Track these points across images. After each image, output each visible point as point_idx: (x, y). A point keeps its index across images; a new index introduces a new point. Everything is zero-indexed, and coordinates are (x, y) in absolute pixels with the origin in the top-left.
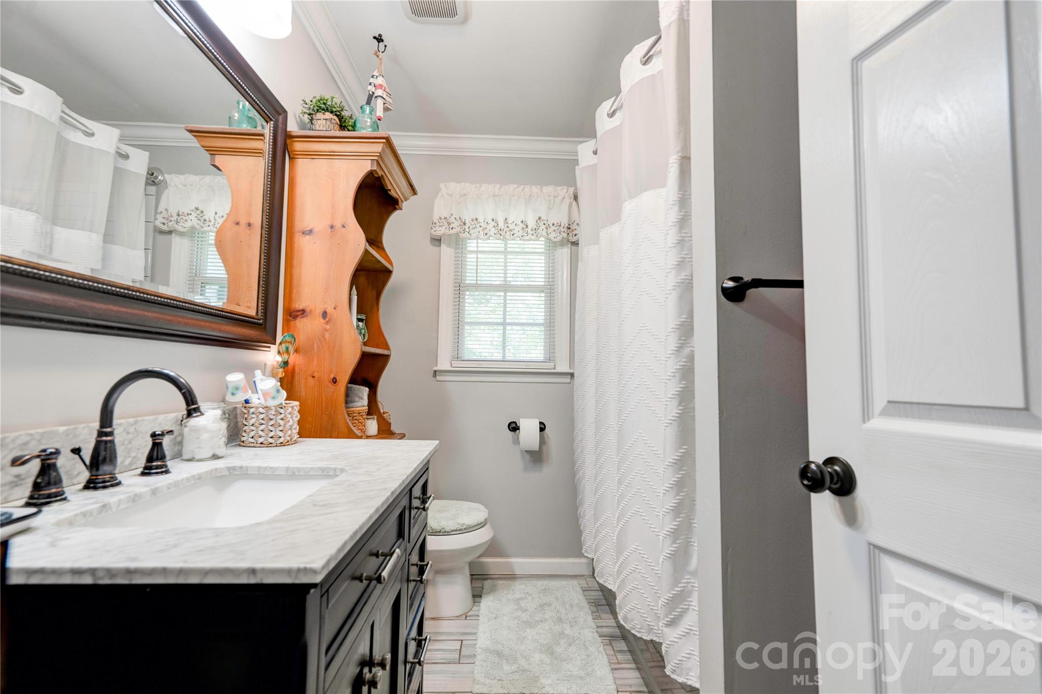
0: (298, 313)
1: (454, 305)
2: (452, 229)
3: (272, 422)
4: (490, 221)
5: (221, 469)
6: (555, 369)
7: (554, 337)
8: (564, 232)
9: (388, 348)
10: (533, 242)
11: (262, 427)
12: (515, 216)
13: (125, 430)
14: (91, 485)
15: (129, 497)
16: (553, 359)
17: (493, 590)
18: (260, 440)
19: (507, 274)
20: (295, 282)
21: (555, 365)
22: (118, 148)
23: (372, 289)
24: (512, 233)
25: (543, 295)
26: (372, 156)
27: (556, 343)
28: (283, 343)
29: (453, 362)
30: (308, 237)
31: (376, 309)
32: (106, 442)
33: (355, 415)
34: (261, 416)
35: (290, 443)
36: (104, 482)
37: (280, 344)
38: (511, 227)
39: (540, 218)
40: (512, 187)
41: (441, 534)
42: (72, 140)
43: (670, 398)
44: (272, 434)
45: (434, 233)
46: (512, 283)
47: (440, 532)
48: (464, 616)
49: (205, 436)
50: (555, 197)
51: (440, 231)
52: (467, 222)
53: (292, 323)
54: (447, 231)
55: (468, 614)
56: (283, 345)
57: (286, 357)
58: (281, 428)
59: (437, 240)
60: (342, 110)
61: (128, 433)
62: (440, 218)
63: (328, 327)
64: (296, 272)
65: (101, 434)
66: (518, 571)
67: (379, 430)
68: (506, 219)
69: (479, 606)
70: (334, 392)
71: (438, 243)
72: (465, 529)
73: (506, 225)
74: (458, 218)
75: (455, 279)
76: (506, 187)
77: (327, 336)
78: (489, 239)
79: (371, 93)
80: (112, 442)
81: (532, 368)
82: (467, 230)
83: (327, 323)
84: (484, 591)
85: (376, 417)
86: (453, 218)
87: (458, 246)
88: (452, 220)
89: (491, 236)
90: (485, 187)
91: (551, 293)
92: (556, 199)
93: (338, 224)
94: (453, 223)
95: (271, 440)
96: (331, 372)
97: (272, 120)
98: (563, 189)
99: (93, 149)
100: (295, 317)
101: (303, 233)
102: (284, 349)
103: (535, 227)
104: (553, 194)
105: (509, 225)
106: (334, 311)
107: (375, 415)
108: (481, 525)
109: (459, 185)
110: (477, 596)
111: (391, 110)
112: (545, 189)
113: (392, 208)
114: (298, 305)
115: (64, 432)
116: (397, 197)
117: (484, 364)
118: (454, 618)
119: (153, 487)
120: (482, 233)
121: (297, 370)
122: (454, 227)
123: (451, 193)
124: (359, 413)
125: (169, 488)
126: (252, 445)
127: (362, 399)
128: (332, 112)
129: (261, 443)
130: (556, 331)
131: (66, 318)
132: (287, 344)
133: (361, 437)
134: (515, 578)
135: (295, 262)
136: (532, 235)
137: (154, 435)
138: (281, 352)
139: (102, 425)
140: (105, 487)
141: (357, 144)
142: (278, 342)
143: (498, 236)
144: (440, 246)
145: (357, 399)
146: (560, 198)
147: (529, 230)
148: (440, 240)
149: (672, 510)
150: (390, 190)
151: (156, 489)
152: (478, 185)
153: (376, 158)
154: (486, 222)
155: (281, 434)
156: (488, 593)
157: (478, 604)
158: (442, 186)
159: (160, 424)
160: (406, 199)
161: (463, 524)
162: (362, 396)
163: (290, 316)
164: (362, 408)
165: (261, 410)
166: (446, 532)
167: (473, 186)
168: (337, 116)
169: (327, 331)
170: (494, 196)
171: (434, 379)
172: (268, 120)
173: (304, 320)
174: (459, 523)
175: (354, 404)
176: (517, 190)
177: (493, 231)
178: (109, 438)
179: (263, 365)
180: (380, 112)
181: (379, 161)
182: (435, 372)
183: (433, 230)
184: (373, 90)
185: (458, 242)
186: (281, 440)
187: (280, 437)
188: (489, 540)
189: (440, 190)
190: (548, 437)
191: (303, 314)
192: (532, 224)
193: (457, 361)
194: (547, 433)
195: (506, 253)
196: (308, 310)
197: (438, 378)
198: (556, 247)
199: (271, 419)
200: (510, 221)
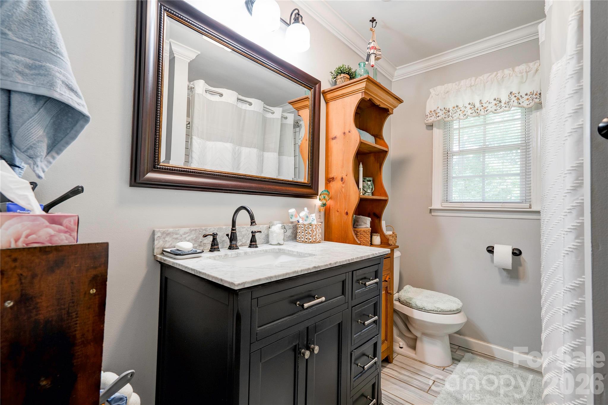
0: (331, 180)
1: (444, 166)
2: (438, 117)
3: (306, 232)
4: (467, 105)
5: (276, 249)
6: (531, 208)
7: (530, 183)
8: (536, 98)
9: (386, 195)
10: (506, 113)
11: (303, 234)
12: (489, 96)
13: (246, 230)
14: (230, 248)
15: (236, 253)
16: (529, 200)
17: (471, 360)
18: (302, 240)
19: (486, 140)
20: (329, 164)
21: (530, 205)
22: (282, 115)
23: (377, 162)
24: (486, 110)
25: (519, 151)
26: (362, 90)
27: (532, 188)
28: (322, 194)
29: (443, 203)
30: (334, 141)
31: (380, 173)
32: (233, 233)
33: (362, 232)
34: (302, 229)
35: (315, 242)
36: (233, 247)
37: (320, 195)
38: (485, 105)
39: (511, 93)
40: (486, 76)
41: (423, 310)
42: (268, 117)
43: (567, 231)
44: (306, 237)
45: (427, 122)
46: (490, 146)
47: (422, 309)
48: (442, 368)
49: (275, 235)
50: (527, 72)
51: (431, 120)
52: (450, 110)
53: (329, 184)
54: (435, 119)
55: (446, 368)
56: (322, 196)
57: (324, 202)
58: (310, 235)
59: (430, 126)
60: (350, 70)
61: (248, 231)
62: (431, 112)
63: (344, 186)
64: (330, 159)
65: (232, 230)
66: (497, 356)
67: (381, 242)
68: (481, 101)
69: (456, 366)
70: (347, 219)
71: (431, 128)
72: (439, 311)
73: (481, 105)
74: (443, 109)
75: (444, 149)
76: (481, 77)
77: (343, 190)
78: (467, 118)
79: (368, 53)
80: (235, 233)
81: (508, 207)
82: (451, 115)
83: (343, 183)
84: (463, 358)
85: (379, 234)
86: (439, 109)
87: (446, 127)
88: (439, 111)
89: (468, 116)
90: (463, 82)
91: (526, 149)
92: (529, 73)
93: (347, 131)
94: (439, 113)
95: (306, 240)
96: (345, 209)
97: (312, 88)
98: (535, 63)
99: (274, 118)
100: (330, 182)
101: (332, 139)
102: (323, 198)
103: (508, 100)
104: (525, 71)
105: (484, 105)
106: (346, 177)
107: (379, 233)
108: (458, 311)
109: (443, 86)
110: (456, 360)
111: (380, 58)
112: (517, 69)
113: (386, 115)
114: (331, 176)
115: (225, 228)
116: (388, 107)
117: (466, 205)
118: (435, 367)
119: (245, 251)
120: (462, 115)
121: (331, 208)
122: (439, 115)
123: (438, 93)
124: (364, 231)
125: (252, 253)
126: (299, 241)
127: (366, 224)
128: (344, 73)
129: (303, 241)
130: (531, 179)
131: (224, 188)
132: (324, 195)
133: (360, 244)
134: (494, 359)
135: (329, 154)
136: (506, 107)
137: (252, 232)
138: (321, 199)
139: (233, 227)
140: (233, 249)
141: (354, 86)
142: (319, 194)
143: (474, 114)
144: (433, 129)
145: (363, 224)
146: (533, 71)
147: (503, 104)
148: (433, 125)
149: (571, 330)
150: (379, 105)
151: (246, 252)
152: (457, 83)
153: (364, 91)
154: (464, 107)
155: (310, 238)
156: (466, 361)
157: (456, 365)
158: (431, 90)
159: (260, 228)
160: (395, 107)
161: (438, 308)
162: (365, 222)
163: (328, 181)
164: (366, 229)
165: (302, 226)
166: (426, 310)
167: (454, 84)
168: (348, 74)
169: (343, 187)
170: (471, 86)
171: (430, 214)
172: (310, 89)
173: (334, 182)
174: (435, 307)
175: (361, 226)
176: (491, 77)
177: (470, 111)
178: (235, 231)
179: (314, 206)
180: (373, 62)
181: (366, 90)
182: (431, 210)
183: (425, 121)
184: (369, 51)
185: (445, 125)
186: (311, 240)
187: (310, 239)
188: (462, 323)
189: (431, 93)
190: (525, 261)
191: (333, 180)
192: (504, 98)
193: (447, 202)
194: (523, 259)
195: (485, 124)
196: (335, 177)
197: (433, 214)
198: (532, 111)
199: (306, 230)
200: (483, 102)
